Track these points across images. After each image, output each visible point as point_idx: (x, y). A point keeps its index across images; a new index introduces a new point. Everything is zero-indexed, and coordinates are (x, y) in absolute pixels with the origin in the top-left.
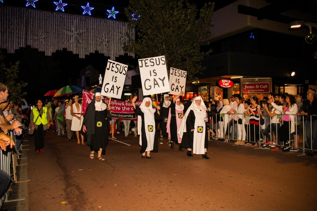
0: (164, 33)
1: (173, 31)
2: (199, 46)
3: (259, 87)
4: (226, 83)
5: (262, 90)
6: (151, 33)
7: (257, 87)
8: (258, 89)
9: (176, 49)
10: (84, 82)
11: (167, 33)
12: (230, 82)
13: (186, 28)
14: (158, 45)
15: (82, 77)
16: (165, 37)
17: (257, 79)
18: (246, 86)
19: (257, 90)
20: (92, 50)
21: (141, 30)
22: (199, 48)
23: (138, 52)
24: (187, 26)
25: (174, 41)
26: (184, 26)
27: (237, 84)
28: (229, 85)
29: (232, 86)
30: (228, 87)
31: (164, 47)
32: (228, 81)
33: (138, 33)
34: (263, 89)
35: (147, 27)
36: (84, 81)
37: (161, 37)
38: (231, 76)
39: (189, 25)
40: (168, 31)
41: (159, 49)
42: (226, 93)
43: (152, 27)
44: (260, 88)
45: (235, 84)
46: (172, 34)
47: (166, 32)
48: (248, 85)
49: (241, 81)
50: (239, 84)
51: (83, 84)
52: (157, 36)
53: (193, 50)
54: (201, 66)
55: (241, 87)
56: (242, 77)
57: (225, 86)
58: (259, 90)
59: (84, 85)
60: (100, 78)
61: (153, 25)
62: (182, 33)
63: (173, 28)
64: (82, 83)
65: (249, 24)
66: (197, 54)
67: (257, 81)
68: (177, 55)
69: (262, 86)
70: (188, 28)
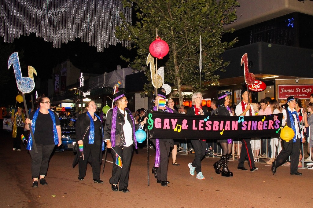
0: (172, 15)
1: (185, 12)
2: (220, 34)
3: (301, 90)
4: (256, 84)
5: (304, 95)
6: (155, 13)
7: (298, 90)
8: (298, 93)
9: (188, 36)
10: (58, 85)
11: (177, 14)
12: (261, 83)
13: (203, 9)
14: (163, 31)
15: (56, 77)
16: (174, 20)
17: (297, 80)
18: (283, 89)
19: (297, 95)
20: (71, 37)
21: (141, 10)
22: (219, 36)
23: (136, 40)
24: (204, 5)
25: (187, 26)
26: (200, 5)
27: (270, 87)
28: (260, 88)
29: (264, 89)
30: (258, 90)
31: (172, 33)
32: (259, 82)
33: (137, 13)
34: (306, 93)
35: (150, 5)
36: (58, 83)
37: (168, 19)
38: (262, 75)
39: (206, 4)
40: (178, 11)
41: (166, 37)
42: (256, 98)
43: (156, 5)
44: (301, 93)
45: (267, 87)
46: (184, 16)
47: (174, 13)
48: (285, 88)
49: (277, 83)
50: (273, 86)
51: (57, 87)
52: (163, 18)
53: (212, 38)
54: (222, 61)
55: (276, 91)
56: (278, 76)
57: (255, 89)
58: (300, 95)
59: (58, 89)
60: (81, 77)
61: (157, 4)
62: (198, 14)
63: (185, 8)
64: (55, 86)
65: (287, 6)
66: (217, 44)
67: (297, 83)
68: (190, 45)
69: (304, 90)
70: (206, 8)
